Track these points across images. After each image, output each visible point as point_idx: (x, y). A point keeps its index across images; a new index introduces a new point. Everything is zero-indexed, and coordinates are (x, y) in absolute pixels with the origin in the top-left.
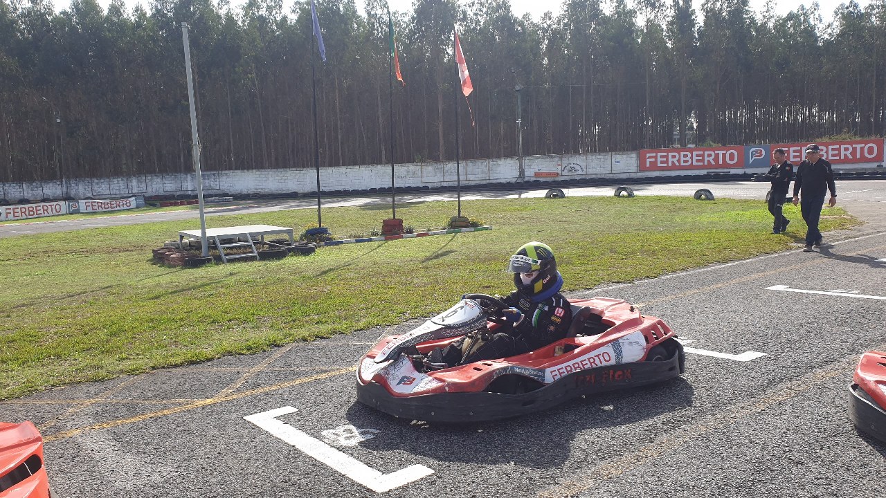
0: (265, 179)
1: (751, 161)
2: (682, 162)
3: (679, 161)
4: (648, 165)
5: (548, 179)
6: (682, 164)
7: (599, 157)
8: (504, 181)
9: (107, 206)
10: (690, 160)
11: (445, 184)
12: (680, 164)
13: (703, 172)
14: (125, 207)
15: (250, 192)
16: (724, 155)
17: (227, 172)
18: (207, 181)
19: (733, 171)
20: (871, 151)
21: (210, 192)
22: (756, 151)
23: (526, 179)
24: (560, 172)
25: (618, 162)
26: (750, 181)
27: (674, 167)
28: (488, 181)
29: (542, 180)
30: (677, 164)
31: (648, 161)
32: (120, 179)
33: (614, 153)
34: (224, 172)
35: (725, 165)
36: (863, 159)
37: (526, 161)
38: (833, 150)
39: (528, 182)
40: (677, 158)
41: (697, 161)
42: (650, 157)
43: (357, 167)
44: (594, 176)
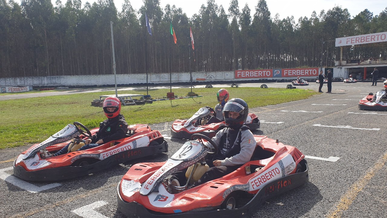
0: (81, 79)
1: (275, 75)
2: (251, 75)
3: (249, 75)
4: (238, 76)
5: (201, 81)
6: (251, 76)
7: (220, 73)
8: (184, 82)
9: (17, 90)
10: (253, 74)
11: (161, 82)
12: (250, 75)
13: (258, 79)
14: (25, 91)
15: (74, 85)
16: (266, 72)
17: (64, 76)
18: (54, 80)
19: (269, 79)
20: (314, 71)
21: (56, 85)
22: (277, 71)
23: (193, 81)
24: (205, 78)
25: (227, 75)
26: (275, 82)
27: (248, 77)
28: (178, 82)
29: (200, 81)
30: (249, 76)
31: (238, 75)
32: (11, 79)
33: (226, 71)
34: (62, 76)
35: (266, 76)
36: (312, 75)
37: (193, 74)
38: (302, 71)
39: (194, 82)
40: (249, 74)
41: (256, 75)
42: (239, 73)
43: (123, 75)
44: (218, 80)
